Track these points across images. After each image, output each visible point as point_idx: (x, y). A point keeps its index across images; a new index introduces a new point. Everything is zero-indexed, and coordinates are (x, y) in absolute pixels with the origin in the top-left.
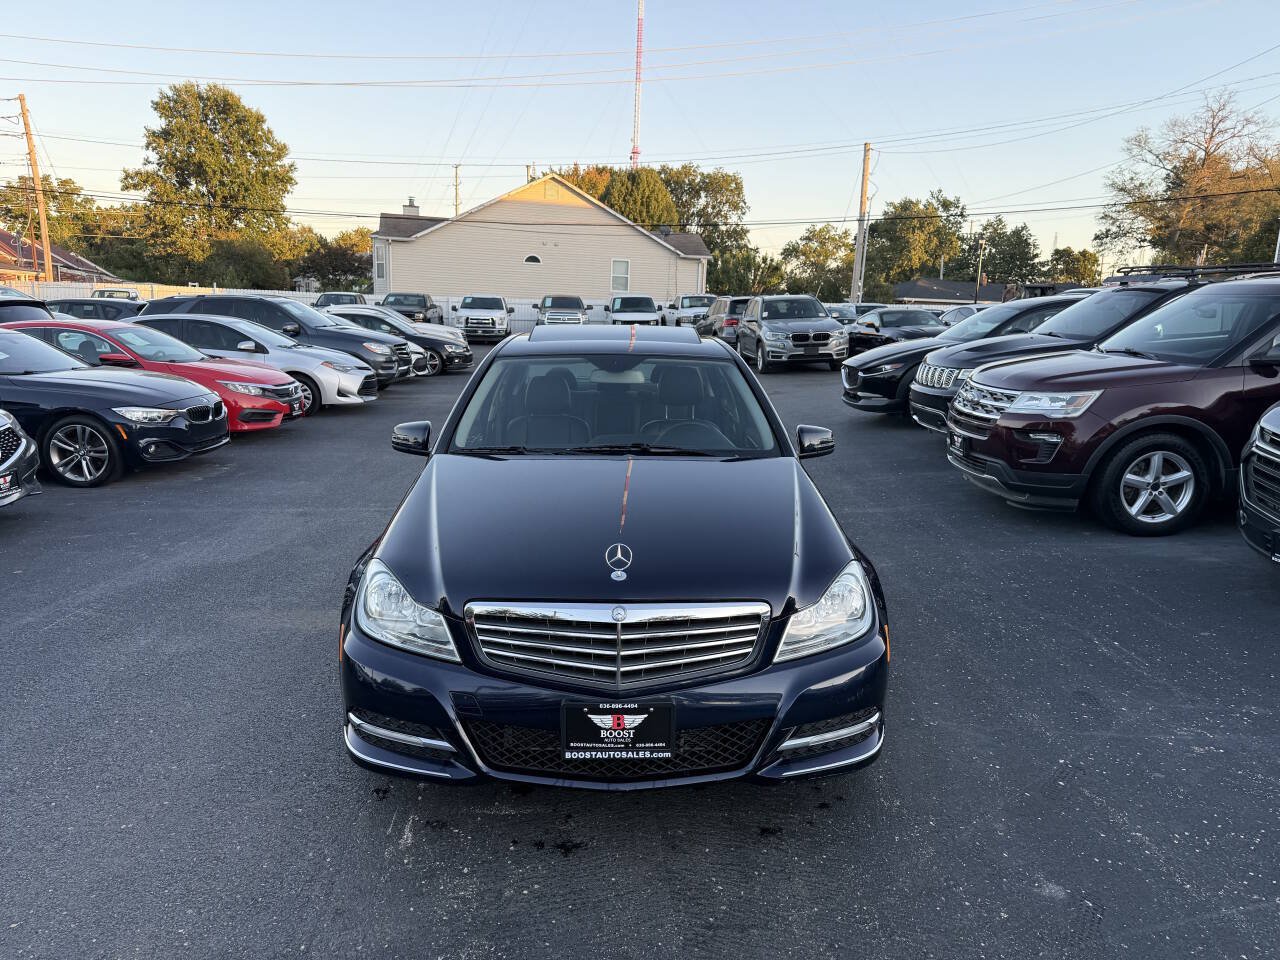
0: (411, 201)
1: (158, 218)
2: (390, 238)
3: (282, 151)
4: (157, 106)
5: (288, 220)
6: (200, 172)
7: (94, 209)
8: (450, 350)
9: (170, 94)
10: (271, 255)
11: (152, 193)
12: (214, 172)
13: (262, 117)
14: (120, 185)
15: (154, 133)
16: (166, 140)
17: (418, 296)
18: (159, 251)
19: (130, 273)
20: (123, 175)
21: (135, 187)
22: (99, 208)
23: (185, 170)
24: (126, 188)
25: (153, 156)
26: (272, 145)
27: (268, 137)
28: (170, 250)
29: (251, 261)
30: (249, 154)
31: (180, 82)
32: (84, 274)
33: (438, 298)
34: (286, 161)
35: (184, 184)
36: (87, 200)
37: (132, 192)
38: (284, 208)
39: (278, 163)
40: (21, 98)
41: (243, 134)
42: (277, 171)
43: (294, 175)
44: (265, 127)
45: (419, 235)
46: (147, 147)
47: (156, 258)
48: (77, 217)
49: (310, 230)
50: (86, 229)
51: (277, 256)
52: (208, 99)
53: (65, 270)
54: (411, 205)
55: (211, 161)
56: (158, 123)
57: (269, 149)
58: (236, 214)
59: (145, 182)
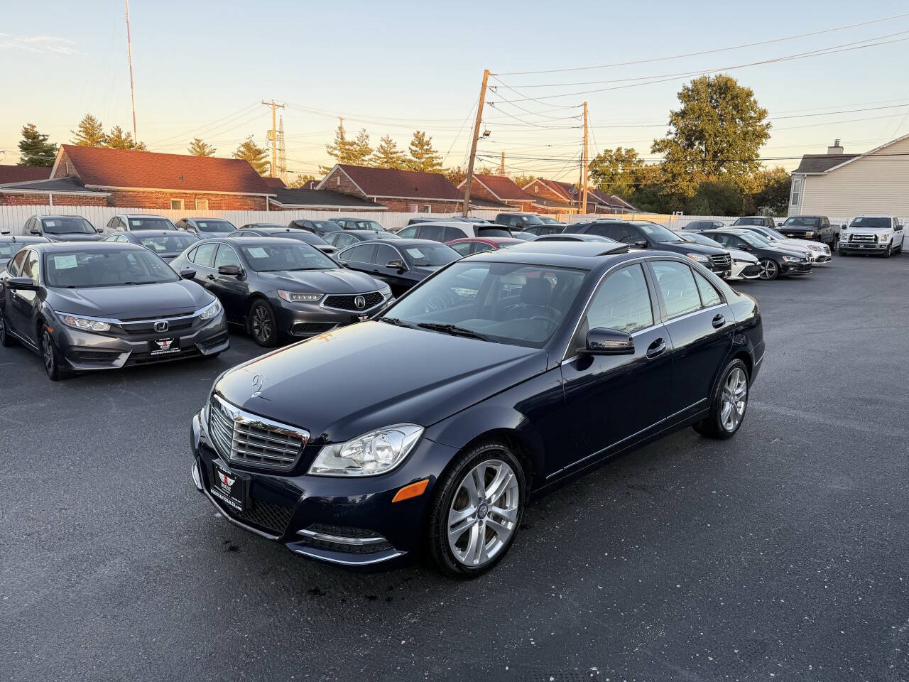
0: (837, 142)
1: (669, 170)
2: (806, 174)
3: (762, 114)
4: (681, 96)
5: (759, 165)
6: (701, 136)
7: (643, 166)
8: (787, 260)
9: (690, 86)
10: (742, 190)
11: (669, 154)
12: (710, 135)
13: (751, 92)
14: (651, 150)
15: (676, 113)
16: (683, 118)
17: (815, 218)
18: (667, 191)
19: (650, 207)
20: (653, 143)
21: (659, 150)
22: (646, 166)
23: (691, 136)
24: (653, 152)
25: (673, 129)
26: (755, 112)
27: (753, 107)
28: (673, 190)
29: (721, 196)
30: (737, 120)
31: (697, 78)
32: (609, 208)
33: (836, 219)
34: (764, 122)
35: (691, 145)
36: (640, 161)
37: (657, 154)
38: (757, 156)
39: (758, 124)
40: (585, 105)
41: (736, 107)
42: (756, 129)
43: (769, 132)
44: (752, 99)
45: (831, 170)
46: (670, 124)
47: (665, 196)
48: (632, 172)
49: (783, 170)
50: (637, 179)
51: (747, 191)
52: (715, 85)
53: (599, 206)
54: (837, 146)
55: (709, 128)
56: (679, 106)
57: (753, 114)
58: (721, 163)
59: (666, 146)
